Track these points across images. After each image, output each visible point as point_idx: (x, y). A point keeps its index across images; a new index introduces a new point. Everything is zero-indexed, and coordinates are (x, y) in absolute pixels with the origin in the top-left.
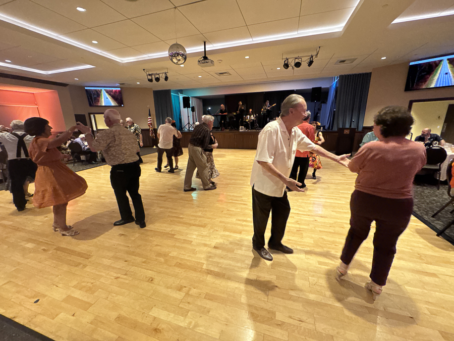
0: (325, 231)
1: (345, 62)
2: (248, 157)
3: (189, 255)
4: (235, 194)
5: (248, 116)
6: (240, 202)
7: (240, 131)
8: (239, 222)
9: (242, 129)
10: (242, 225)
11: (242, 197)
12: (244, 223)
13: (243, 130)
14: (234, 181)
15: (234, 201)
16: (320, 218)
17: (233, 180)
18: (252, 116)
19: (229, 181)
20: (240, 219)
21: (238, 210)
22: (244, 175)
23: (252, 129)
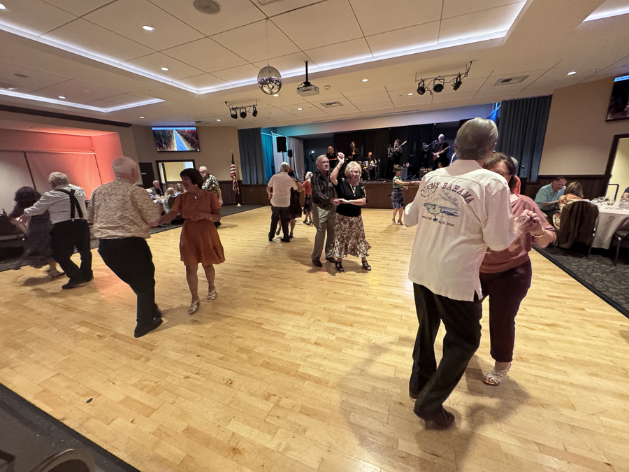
1: (511, 82)
3: (280, 352)
5: (367, 162)
6: (353, 282)
8: (350, 310)
10: (354, 315)
12: (358, 312)
15: (344, 281)
18: (372, 162)
21: (349, 293)
23: (371, 179)
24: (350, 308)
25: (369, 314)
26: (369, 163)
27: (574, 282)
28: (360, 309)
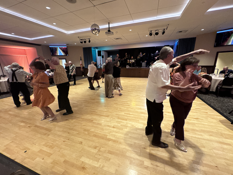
1: (182, 32)
3: (100, 131)
4: (124, 100)
5: (131, 60)
6: (126, 104)
7: (127, 68)
8: (126, 115)
10: (127, 116)
11: (127, 102)
12: (128, 115)
15: (123, 104)
16: (168, 113)
18: (133, 60)
21: (125, 108)
22: (129, 90)
23: (133, 66)
24: (126, 114)
25: (133, 116)
28: (129, 114)
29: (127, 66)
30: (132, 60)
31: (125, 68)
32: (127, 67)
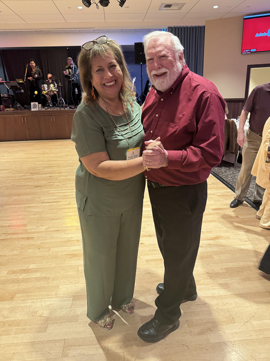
0: (153, 260)
2: (47, 153)
4: (14, 222)
5: (46, 86)
6: (21, 236)
7: (33, 110)
8: (13, 277)
9: (35, 107)
10: (18, 281)
11: (25, 225)
12: (24, 276)
13: (37, 109)
14: (16, 198)
15: (9, 237)
16: (148, 238)
17: (15, 195)
18: (52, 85)
19: (6, 199)
20: (15, 269)
21: (15, 252)
22: (37, 184)
23: (54, 105)
24: (14, 272)
25: (38, 275)
26: (49, 87)
27: (229, 192)
28: (27, 271)
29: (32, 103)
30: (48, 85)
31: (26, 110)
32: (35, 106)
